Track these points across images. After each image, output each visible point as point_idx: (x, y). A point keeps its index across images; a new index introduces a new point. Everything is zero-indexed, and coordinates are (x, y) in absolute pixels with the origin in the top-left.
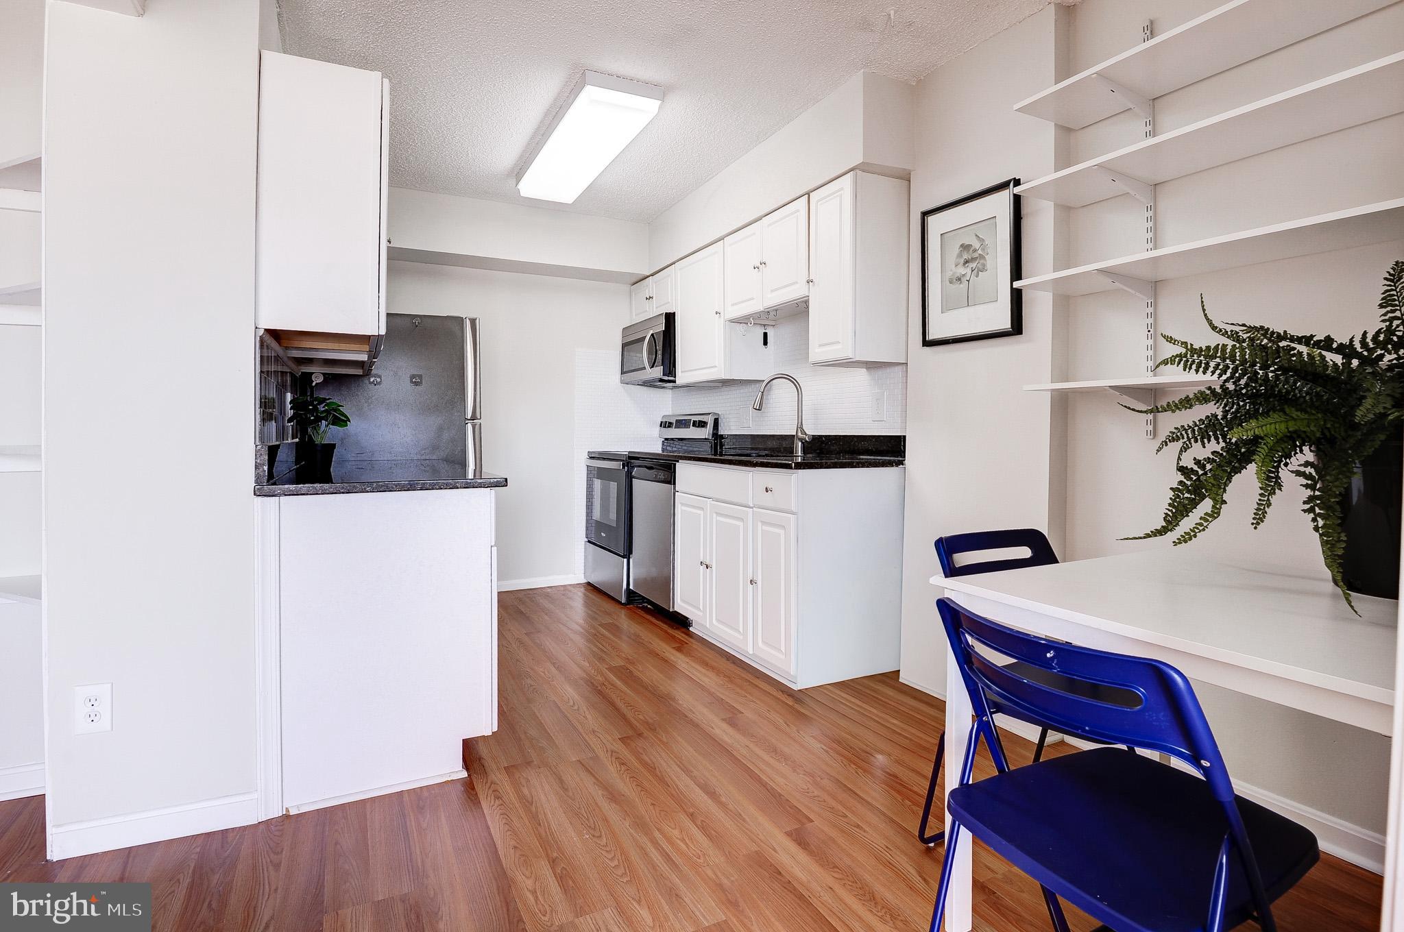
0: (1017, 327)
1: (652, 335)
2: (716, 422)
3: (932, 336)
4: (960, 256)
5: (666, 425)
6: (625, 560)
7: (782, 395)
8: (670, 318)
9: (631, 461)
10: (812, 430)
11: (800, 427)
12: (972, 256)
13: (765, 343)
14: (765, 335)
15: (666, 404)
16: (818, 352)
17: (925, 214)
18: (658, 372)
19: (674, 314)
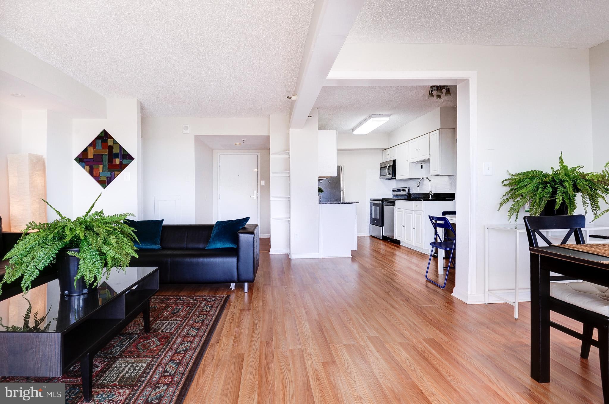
1: (389, 166)
2: (409, 190)
5: (394, 191)
6: (382, 228)
7: (425, 183)
9: (383, 201)
10: (434, 192)
11: (431, 191)
13: (422, 168)
14: (422, 166)
15: (394, 184)
16: (432, 173)
18: (391, 176)
19: (395, 160)
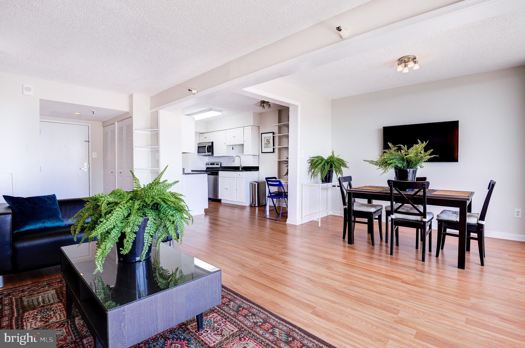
0: (274, 152)
1: (208, 146)
2: (221, 164)
3: (263, 152)
4: (266, 141)
5: (208, 164)
7: (237, 159)
8: (212, 143)
10: (243, 165)
11: (241, 165)
12: (268, 141)
13: (233, 149)
14: (233, 147)
15: (208, 160)
16: (245, 153)
17: (262, 134)
18: (209, 153)
19: (213, 142)
